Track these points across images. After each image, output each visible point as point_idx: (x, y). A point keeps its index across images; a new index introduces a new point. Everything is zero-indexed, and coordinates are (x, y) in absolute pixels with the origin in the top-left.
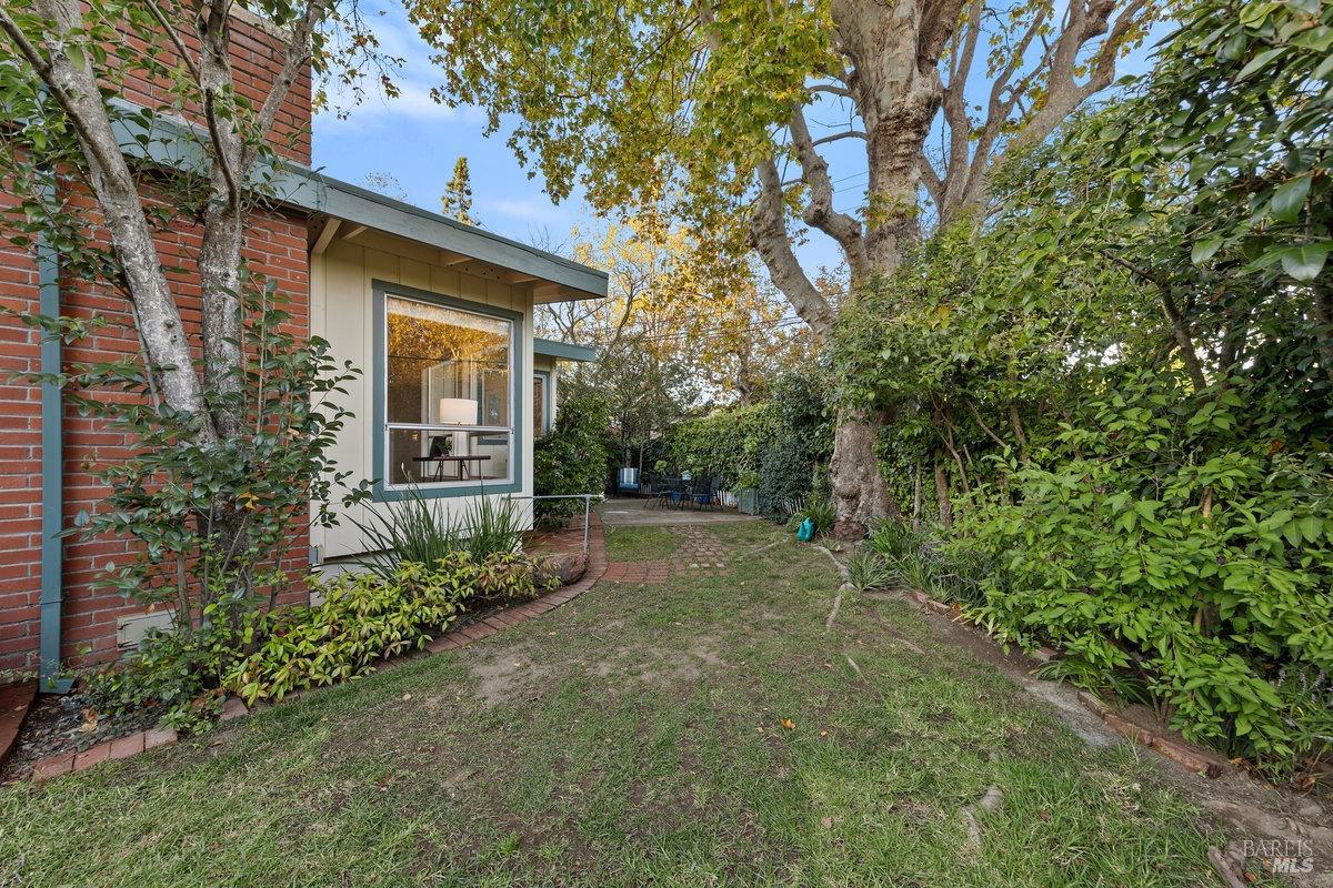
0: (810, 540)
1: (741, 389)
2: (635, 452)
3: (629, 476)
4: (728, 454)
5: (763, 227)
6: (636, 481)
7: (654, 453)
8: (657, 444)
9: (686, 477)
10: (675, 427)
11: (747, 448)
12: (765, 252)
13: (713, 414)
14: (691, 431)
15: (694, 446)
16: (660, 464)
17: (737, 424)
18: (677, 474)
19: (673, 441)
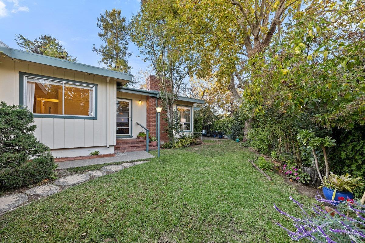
0: (238, 142)
1: (231, 112)
2: (206, 127)
3: (204, 132)
4: (226, 127)
5: (231, 87)
6: (206, 133)
7: (210, 127)
8: (210, 125)
9: (217, 132)
10: (214, 121)
11: (229, 126)
12: (231, 91)
13: (223, 119)
14: (218, 122)
15: (219, 126)
16: (211, 129)
17: (227, 121)
18: (215, 131)
19: (214, 124)
